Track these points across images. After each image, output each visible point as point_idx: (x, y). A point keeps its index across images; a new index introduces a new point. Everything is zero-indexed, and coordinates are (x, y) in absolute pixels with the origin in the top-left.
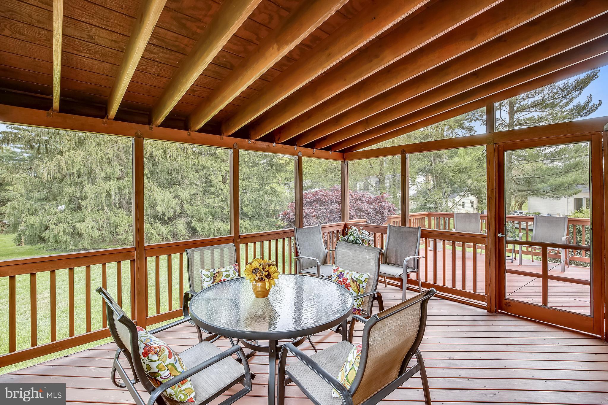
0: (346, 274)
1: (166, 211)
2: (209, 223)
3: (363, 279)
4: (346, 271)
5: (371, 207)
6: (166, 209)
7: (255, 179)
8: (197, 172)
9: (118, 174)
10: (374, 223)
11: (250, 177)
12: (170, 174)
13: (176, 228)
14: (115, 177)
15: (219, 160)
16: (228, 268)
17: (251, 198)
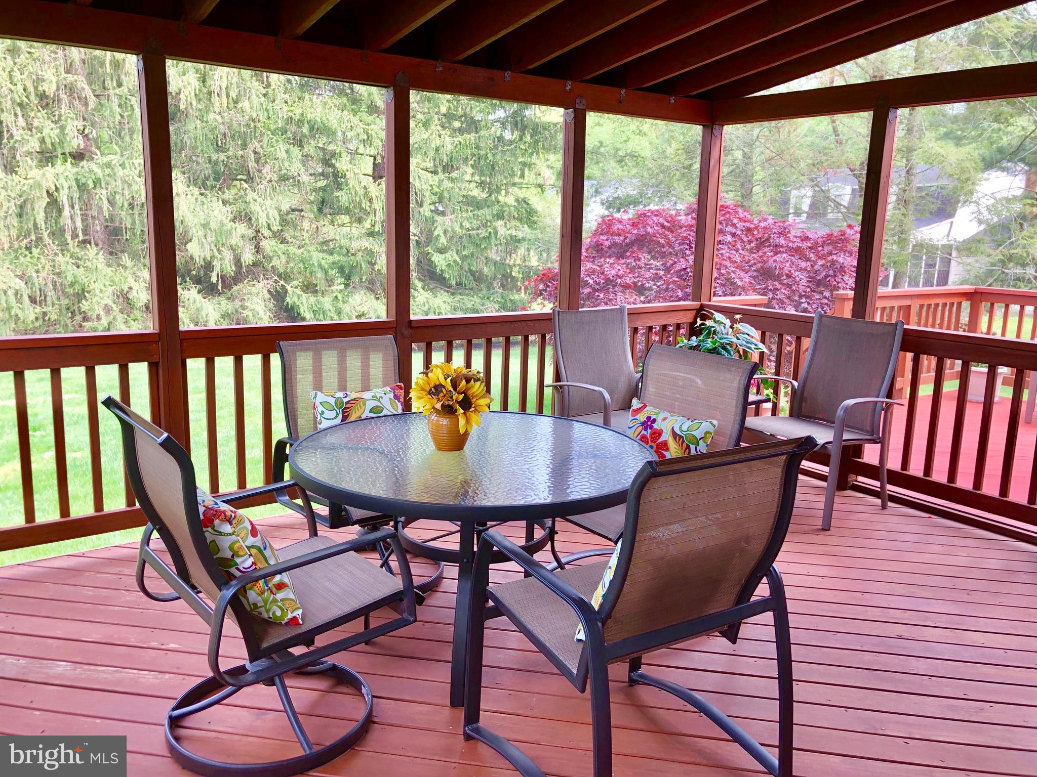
0: (659, 420)
1: (213, 257)
2: (336, 297)
3: (698, 434)
4: (662, 413)
5: (803, 264)
6: (215, 251)
7: (470, 170)
8: (299, 142)
9: (76, 143)
10: (805, 310)
11: (455, 163)
12: (219, 149)
13: (244, 308)
14: (67, 152)
15: (364, 108)
16: (378, 392)
17: (457, 229)
